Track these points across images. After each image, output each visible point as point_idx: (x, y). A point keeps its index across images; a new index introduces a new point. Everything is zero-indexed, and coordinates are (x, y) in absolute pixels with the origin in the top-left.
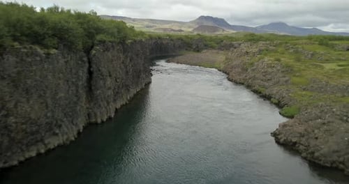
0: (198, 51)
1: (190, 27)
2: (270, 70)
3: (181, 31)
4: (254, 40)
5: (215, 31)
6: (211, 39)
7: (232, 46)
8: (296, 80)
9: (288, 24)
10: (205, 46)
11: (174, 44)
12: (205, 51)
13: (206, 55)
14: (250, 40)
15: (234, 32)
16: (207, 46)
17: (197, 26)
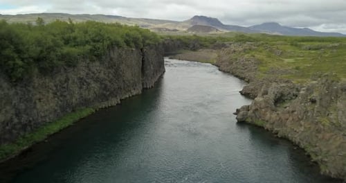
0: (194, 50)
1: (184, 27)
2: (247, 62)
3: (176, 30)
4: (243, 40)
5: (208, 31)
6: (206, 40)
7: (224, 46)
8: (262, 68)
9: (280, 24)
10: (201, 45)
11: (174, 44)
12: (201, 50)
13: (202, 53)
14: (240, 41)
15: (228, 31)
16: (202, 46)
17: (191, 26)
